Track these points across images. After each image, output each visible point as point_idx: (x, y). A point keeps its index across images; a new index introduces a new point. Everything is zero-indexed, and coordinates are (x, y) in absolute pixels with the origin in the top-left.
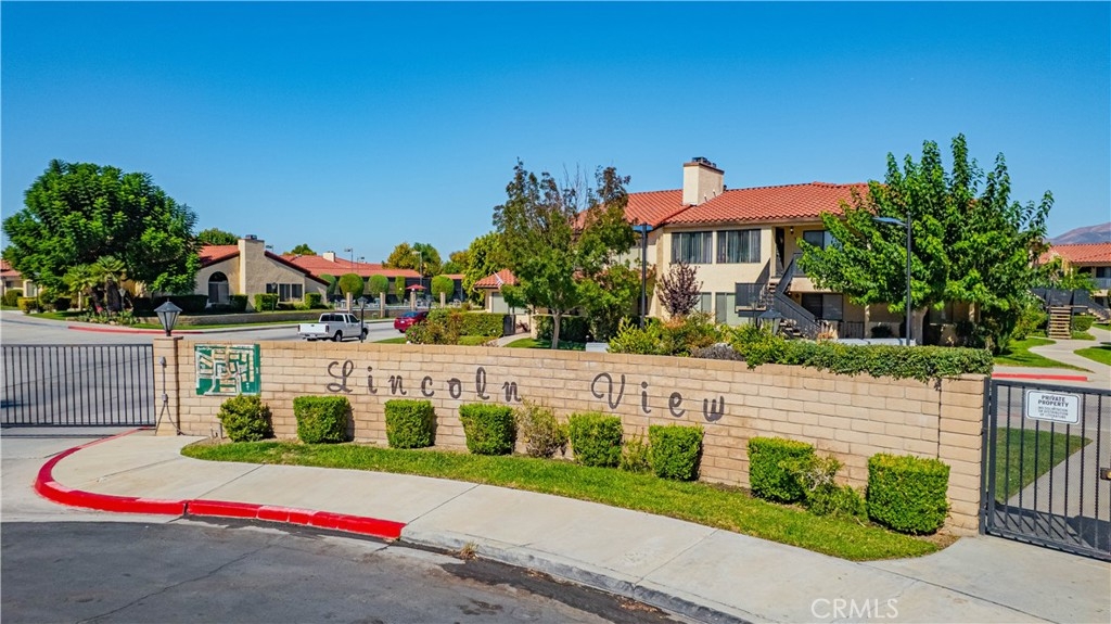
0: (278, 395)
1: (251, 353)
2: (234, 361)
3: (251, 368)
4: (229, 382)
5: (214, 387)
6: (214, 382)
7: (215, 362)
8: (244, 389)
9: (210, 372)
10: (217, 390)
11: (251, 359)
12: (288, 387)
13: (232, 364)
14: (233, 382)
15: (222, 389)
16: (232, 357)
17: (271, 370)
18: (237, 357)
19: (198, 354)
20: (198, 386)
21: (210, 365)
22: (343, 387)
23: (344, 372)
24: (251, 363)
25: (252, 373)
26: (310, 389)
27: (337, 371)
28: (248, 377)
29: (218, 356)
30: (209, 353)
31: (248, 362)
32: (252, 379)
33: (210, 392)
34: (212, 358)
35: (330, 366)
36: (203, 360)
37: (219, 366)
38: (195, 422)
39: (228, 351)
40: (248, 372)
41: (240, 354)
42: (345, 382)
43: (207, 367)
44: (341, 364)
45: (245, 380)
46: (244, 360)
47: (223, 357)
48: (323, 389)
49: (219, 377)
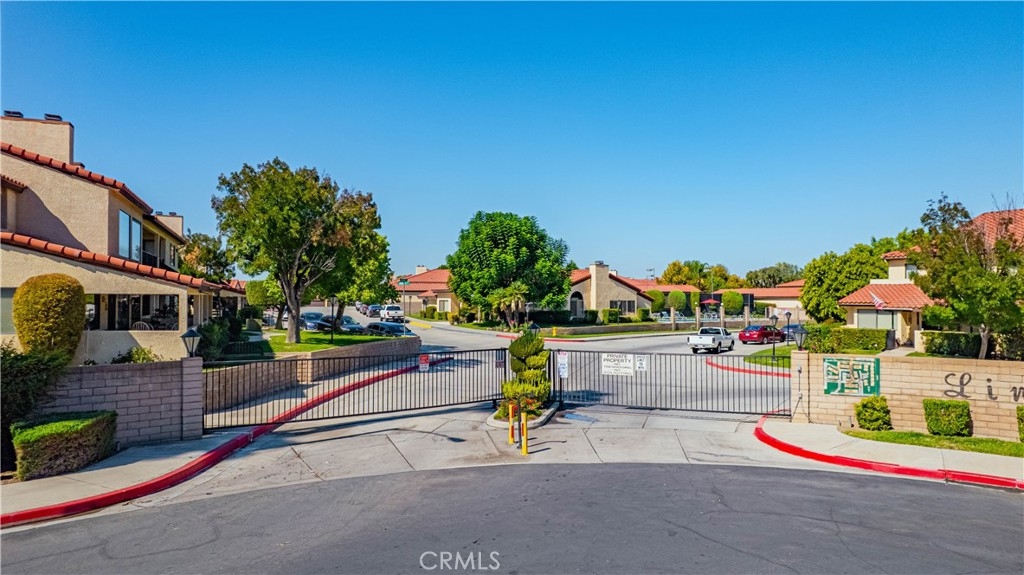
0: (895, 397)
1: (873, 365)
2: (857, 370)
3: (872, 376)
4: (853, 386)
5: (839, 388)
6: (839, 385)
7: (841, 370)
8: (865, 391)
9: (836, 377)
10: (842, 391)
11: (872, 369)
12: (904, 391)
13: (855, 373)
14: (856, 386)
15: (846, 391)
16: (855, 367)
17: (890, 378)
18: (860, 367)
19: (826, 364)
20: (826, 388)
21: (836, 372)
22: (961, 393)
23: (962, 383)
24: (872, 372)
25: (872, 379)
26: (926, 393)
27: (955, 381)
28: (869, 382)
29: (843, 366)
30: (835, 364)
31: (869, 371)
32: (873, 384)
33: (836, 392)
34: (838, 367)
35: (947, 377)
36: (830, 369)
37: (845, 374)
38: (822, 414)
39: (851, 363)
40: (869, 379)
41: (863, 366)
42: (962, 390)
43: (834, 374)
44: (959, 375)
45: (866, 384)
46: (866, 369)
47: (847, 367)
48: (940, 394)
49: (844, 381)
